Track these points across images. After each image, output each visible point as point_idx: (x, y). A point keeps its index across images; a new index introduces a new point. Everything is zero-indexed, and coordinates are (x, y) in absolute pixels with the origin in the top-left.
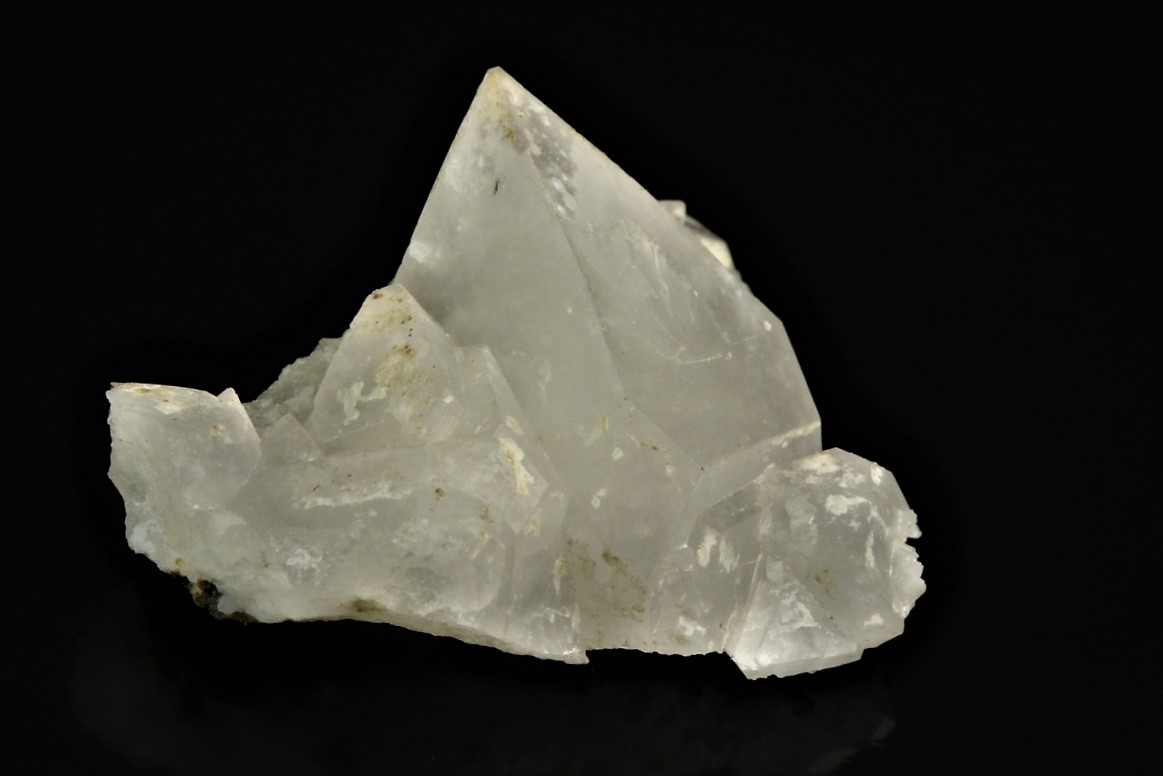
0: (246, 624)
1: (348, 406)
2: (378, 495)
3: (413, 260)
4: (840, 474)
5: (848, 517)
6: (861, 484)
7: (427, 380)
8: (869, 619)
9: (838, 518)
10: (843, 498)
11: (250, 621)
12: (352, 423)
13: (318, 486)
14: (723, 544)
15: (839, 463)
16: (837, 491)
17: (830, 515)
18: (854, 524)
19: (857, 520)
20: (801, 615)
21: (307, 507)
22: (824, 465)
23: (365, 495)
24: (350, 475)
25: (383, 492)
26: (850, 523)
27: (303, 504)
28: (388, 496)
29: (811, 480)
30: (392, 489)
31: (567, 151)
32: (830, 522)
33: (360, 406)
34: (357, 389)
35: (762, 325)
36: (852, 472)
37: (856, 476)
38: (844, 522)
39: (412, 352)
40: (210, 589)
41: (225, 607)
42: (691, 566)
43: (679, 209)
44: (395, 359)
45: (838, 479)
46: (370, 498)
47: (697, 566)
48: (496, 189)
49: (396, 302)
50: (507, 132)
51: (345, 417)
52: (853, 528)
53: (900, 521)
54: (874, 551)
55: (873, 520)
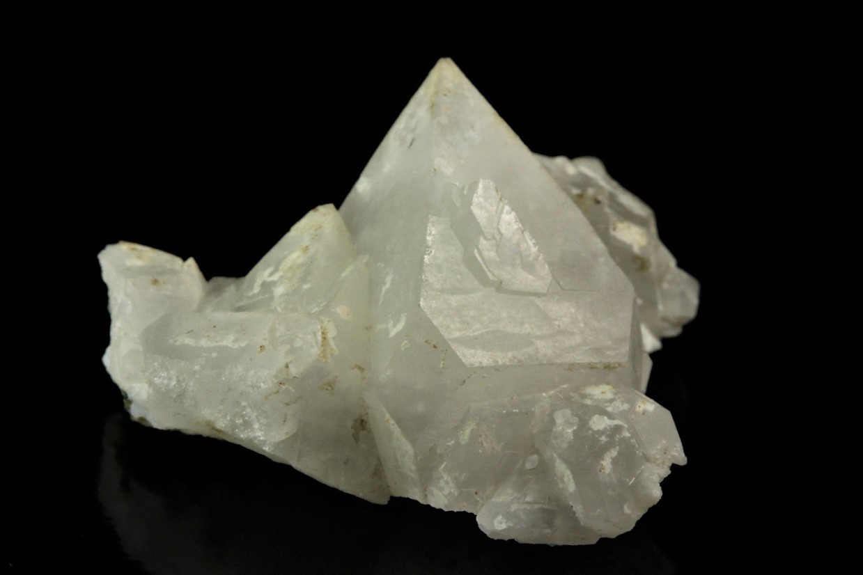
1: (257, 283)
4: (611, 401)
5: (600, 433)
6: (624, 411)
7: (303, 271)
15: (616, 394)
17: (590, 429)
19: (608, 436)
21: (177, 343)
24: (214, 327)
25: (228, 341)
26: (601, 437)
27: (176, 341)
28: (230, 345)
29: (588, 402)
30: (235, 341)
33: (263, 284)
34: (268, 272)
36: (622, 401)
37: (622, 405)
39: (307, 251)
42: (453, 442)
44: (296, 255)
45: (608, 404)
46: (219, 344)
48: (411, 144)
49: (322, 216)
51: (252, 290)
52: (602, 440)
53: (659, 447)
54: (615, 462)
55: (624, 440)
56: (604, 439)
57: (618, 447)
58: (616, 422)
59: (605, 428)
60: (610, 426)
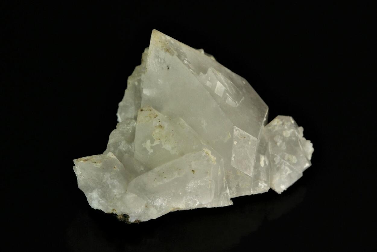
0: (138, 223)
1: (148, 149)
2: (175, 177)
3: (146, 95)
4: (283, 124)
5: (291, 137)
7: (172, 135)
8: (305, 165)
9: (288, 138)
10: (287, 131)
11: (140, 222)
12: (151, 153)
13: (155, 179)
14: (266, 158)
15: (282, 120)
16: (285, 130)
17: (286, 138)
18: (294, 138)
20: (287, 170)
21: (155, 186)
22: (278, 122)
23: (172, 178)
25: (176, 175)
28: (178, 176)
29: (277, 128)
30: (179, 174)
31: (182, 50)
32: (287, 140)
33: (152, 148)
34: (148, 142)
35: (243, 83)
36: (286, 122)
37: (288, 123)
38: (291, 139)
39: (163, 127)
40: (126, 216)
41: (132, 220)
43: (202, 51)
44: (157, 131)
45: (283, 126)
47: (261, 167)
48: (168, 68)
49: (149, 111)
50: (166, 50)
51: (148, 152)
60: (291, 133)
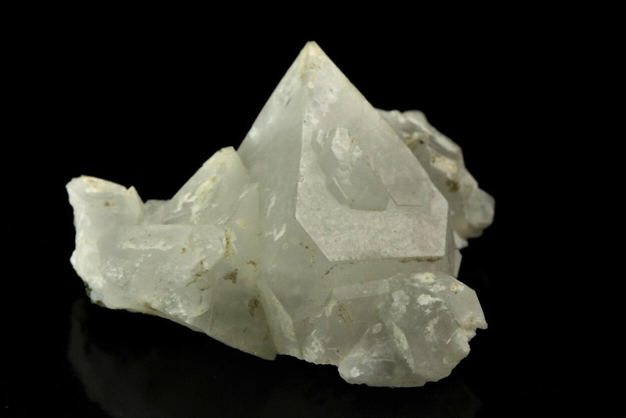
2: (156, 247)
4: (433, 284)
5: (425, 307)
6: (442, 291)
7: (212, 194)
9: (421, 306)
15: (436, 279)
16: (428, 292)
19: (431, 309)
21: (123, 248)
22: (427, 278)
23: (151, 246)
24: (150, 235)
25: (159, 246)
26: (426, 310)
27: (122, 246)
28: (161, 248)
29: (416, 285)
30: (164, 245)
32: (415, 308)
33: (184, 204)
34: (187, 196)
36: (441, 284)
37: (441, 287)
38: (423, 309)
39: (215, 180)
42: (320, 315)
44: (208, 183)
45: (430, 286)
46: (153, 247)
47: (324, 316)
48: (288, 103)
52: (427, 313)
53: (467, 317)
54: (436, 327)
55: (442, 312)
56: (428, 311)
57: (438, 317)
58: (437, 299)
59: (429, 303)
60: (432, 302)
